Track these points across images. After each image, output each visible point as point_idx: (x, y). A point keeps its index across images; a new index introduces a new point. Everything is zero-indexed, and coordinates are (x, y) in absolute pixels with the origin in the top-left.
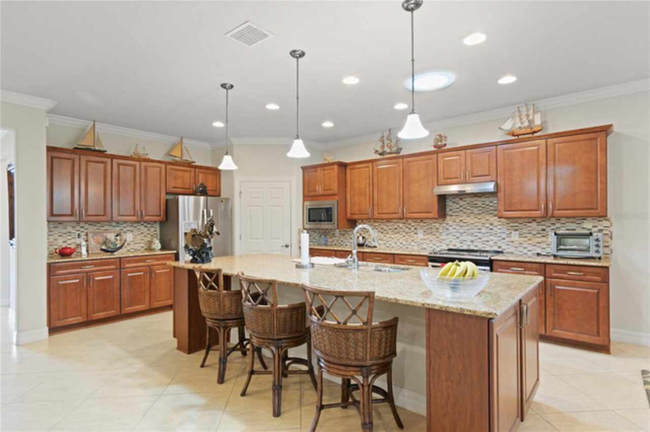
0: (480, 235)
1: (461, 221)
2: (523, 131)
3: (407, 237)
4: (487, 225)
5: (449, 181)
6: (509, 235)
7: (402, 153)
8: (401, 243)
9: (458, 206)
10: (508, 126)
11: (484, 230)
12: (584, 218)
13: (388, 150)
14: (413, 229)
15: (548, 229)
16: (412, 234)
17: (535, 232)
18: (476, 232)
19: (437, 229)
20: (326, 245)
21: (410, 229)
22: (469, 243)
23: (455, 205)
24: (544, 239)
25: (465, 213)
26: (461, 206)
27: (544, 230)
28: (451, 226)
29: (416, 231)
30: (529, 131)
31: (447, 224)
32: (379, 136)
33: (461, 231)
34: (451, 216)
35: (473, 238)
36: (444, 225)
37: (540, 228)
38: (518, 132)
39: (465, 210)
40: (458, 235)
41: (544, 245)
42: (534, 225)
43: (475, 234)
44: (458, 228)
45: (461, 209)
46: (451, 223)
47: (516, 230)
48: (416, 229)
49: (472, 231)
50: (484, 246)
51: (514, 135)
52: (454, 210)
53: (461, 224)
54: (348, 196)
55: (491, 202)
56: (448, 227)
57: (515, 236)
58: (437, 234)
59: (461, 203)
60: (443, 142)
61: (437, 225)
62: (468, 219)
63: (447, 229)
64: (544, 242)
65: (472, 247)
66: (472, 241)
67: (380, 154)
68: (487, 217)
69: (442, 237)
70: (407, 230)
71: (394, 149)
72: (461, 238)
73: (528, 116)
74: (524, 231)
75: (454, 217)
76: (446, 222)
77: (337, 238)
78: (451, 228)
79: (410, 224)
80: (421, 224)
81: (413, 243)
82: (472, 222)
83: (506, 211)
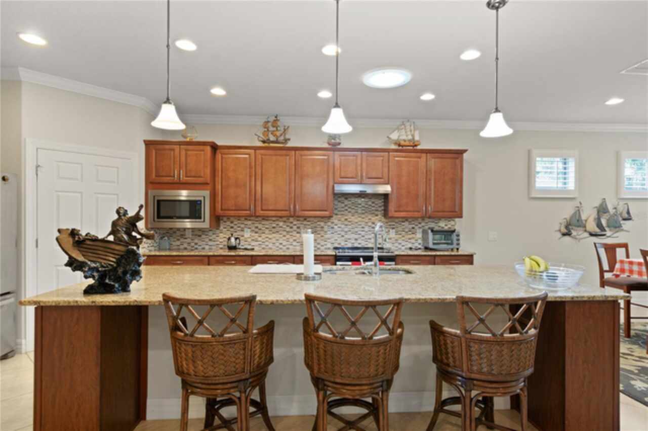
0: (363, 233)
1: (346, 220)
2: (407, 143)
3: (288, 236)
4: (370, 224)
6: (388, 232)
7: (290, 144)
8: (281, 244)
9: (343, 205)
10: (395, 136)
11: (367, 229)
12: (440, 218)
13: (272, 138)
14: (295, 227)
15: (416, 227)
16: (294, 233)
17: (407, 230)
18: (360, 231)
19: (322, 227)
21: (291, 228)
22: (353, 241)
23: (340, 204)
24: (414, 236)
25: (350, 212)
26: (346, 206)
27: (413, 228)
28: (336, 225)
29: (298, 230)
30: (411, 144)
31: (333, 223)
32: (264, 120)
33: (346, 230)
34: (336, 214)
35: (356, 236)
36: (329, 224)
37: (411, 226)
38: (402, 143)
39: (349, 210)
40: (343, 233)
41: (413, 241)
42: (406, 224)
43: (359, 232)
44: (343, 226)
45: (346, 208)
46: (336, 221)
47: (393, 228)
48: (298, 228)
49: (356, 230)
50: (367, 243)
51: (399, 145)
52: (339, 209)
53: (346, 223)
54: (219, 187)
55: (373, 203)
56: (333, 225)
57: (392, 233)
58: (322, 233)
59: (346, 202)
60: (338, 141)
61: (322, 224)
62: (353, 218)
63: (333, 228)
64: (413, 238)
65: (356, 245)
66: (356, 240)
67: (264, 142)
68: (370, 217)
69: (326, 236)
70: (288, 229)
71: (281, 139)
72: (346, 236)
73: (411, 131)
74: (400, 229)
75: (339, 216)
76: (332, 221)
77: (189, 240)
78: (336, 227)
79: (292, 223)
80: (305, 223)
81: (295, 243)
82: (356, 221)
83: (396, 211)
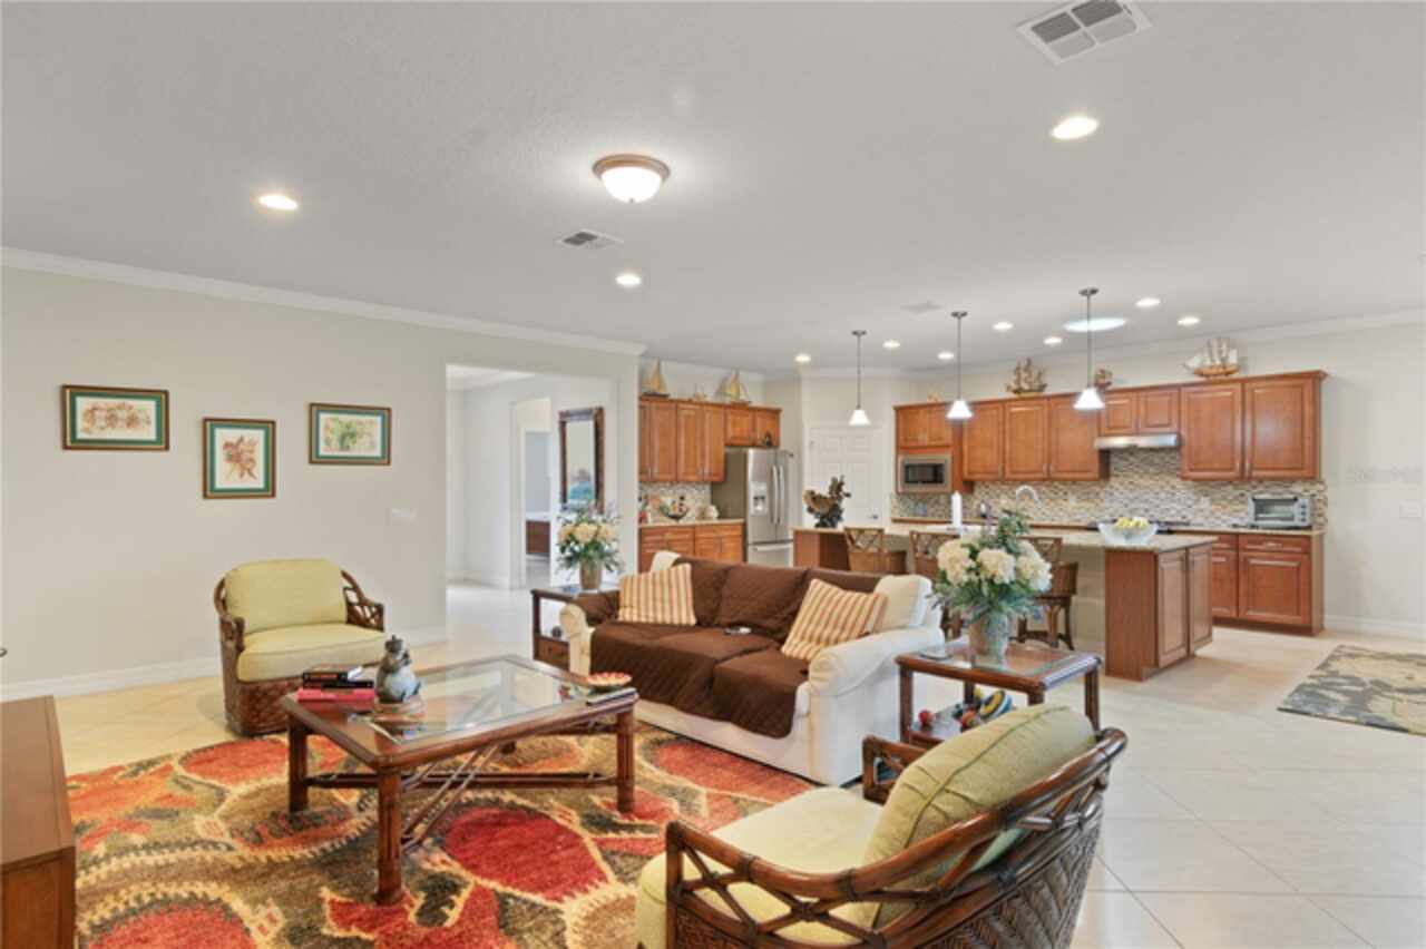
0: (1157, 502)
1: (1131, 483)
2: (1214, 371)
3: (1052, 504)
4: (1168, 488)
5: (1113, 431)
6: (1197, 501)
7: (1048, 391)
8: (1043, 513)
9: (1126, 463)
10: (1195, 363)
11: (1163, 495)
12: (1293, 480)
13: (1026, 387)
14: (1061, 494)
15: (1248, 494)
16: (1060, 501)
17: (1230, 498)
19: (1097, 494)
20: (925, 515)
21: (1056, 493)
22: (1142, 513)
23: (1122, 463)
24: (1240, 507)
25: (1136, 473)
26: (1131, 464)
27: (1242, 495)
28: (1117, 489)
29: (1065, 497)
30: (1221, 370)
31: (1112, 487)
32: (1014, 366)
33: (1131, 496)
34: (1117, 476)
35: (1147, 506)
36: (1107, 489)
37: (1237, 493)
38: (1206, 371)
39: (1136, 469)
40: (1126, 501)
41: (1242, 514)
42: (1230, 488)
44: (1127, 492)
45: (1131, 467)
46: (1117, 485)
47: (1206, 495)
48: (1065, 494)
49: (1146, 496)
50: (1163, 515)
51: (1202, 375)
52: (1121, 469)
53: (1131, 487)
54: (965, 448)
55: (1172, 458)
56: (1111, 491)
57: (1205, 503)
58: (1097, 501)
59: (1131, 459)
60: (1107, 380)
61: (1097, 489)
62: (1141, 480)
63: (1112, 494)
64: (1242, 510)
66: (1146, 510)
67: (1016, 392)
68: (1168, 478)
69: (1102, 505)
70: (1052, 495)
71: (1036, 385)
72: (1131, 506)
73: (1220, 352)
74: (1219, 496)
75: (1121, 479)
76: (1110, 485)
77: (941, 508)
78: (1116, 493)
79: (1056, 487)
80: (1074, 487)
81: (1061, 514)
82: (1146, 484)
83: (1191, 470)
